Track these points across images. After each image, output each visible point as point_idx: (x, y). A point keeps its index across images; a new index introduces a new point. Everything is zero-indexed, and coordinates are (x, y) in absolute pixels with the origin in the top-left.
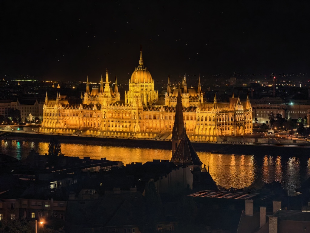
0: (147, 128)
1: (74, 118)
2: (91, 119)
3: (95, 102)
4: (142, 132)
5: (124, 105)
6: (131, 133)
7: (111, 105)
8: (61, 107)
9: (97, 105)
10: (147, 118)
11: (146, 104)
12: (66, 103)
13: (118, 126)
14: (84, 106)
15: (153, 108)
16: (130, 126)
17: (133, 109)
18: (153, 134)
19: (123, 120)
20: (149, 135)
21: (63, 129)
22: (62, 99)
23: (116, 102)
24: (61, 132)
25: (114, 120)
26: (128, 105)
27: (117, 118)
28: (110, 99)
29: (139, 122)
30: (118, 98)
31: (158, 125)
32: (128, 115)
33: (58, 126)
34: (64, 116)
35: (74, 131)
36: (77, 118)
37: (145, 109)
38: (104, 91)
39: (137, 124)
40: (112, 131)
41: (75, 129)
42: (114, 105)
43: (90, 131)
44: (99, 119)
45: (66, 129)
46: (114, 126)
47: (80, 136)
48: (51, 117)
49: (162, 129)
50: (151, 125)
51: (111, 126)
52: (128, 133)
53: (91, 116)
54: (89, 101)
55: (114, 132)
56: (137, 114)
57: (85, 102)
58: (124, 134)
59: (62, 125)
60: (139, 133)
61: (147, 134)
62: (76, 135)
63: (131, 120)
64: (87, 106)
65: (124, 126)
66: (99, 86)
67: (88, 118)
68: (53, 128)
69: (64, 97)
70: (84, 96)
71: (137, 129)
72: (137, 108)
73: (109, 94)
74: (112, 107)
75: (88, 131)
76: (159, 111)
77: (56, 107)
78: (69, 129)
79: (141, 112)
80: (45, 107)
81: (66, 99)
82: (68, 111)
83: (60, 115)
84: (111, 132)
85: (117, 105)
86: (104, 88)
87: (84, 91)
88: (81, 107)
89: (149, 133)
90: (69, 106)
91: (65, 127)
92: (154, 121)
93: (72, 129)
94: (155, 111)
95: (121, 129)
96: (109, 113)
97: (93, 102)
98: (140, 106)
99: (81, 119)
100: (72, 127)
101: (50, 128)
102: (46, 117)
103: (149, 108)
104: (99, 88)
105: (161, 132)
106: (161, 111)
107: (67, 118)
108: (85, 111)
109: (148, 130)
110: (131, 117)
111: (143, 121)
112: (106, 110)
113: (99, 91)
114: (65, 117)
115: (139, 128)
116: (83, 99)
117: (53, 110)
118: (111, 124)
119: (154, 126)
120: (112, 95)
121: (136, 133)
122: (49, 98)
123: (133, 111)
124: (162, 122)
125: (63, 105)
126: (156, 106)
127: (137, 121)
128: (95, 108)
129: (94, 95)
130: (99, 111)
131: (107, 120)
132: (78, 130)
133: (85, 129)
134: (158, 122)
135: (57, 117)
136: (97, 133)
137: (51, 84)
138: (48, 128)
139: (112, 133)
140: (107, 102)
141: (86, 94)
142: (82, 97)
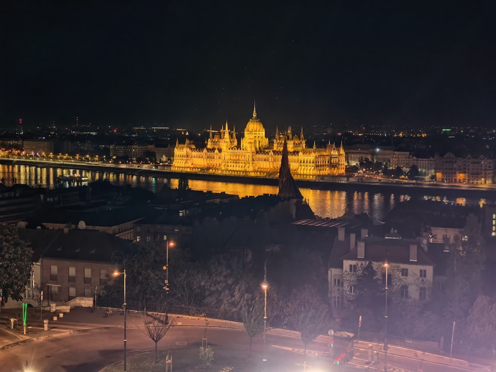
0: (259, 168)
1: (200, 159)
2: (213, 160)
3: (217, 147)
4: (254, 171)
5: (240, 149)
6: (246, 172)
7: (229, 149)
8: (188, 150)
9: (218, 149)
10: (259, 160)
11: (258, 149)
12: (193, 147)
13: (235, 166)
14: (208, 149)
15: (264, 152)
16: (245, 166)
17: (247, 153)
18: (264, 173)
19: (239, 161)
20: (260, 174)
21: (190, 168)
22: (190, 144)
23: (234, 147)
24: (188, 170)
25: (232, 161)
26: (243, 149)
27: (234, 160)
28: (229, 144)
29: (253, 163)
30: (236, 144)
31: (268, 166)
32: (243, 158)
33: (187, 165)
34: (192, 157)
35: (199, 169)
36: (202, 159)
37: (257, 152)
38: (224, 138)
39: (251, 165)
40: (231, 170)
41: (200, 168)
42: (232, 149)
43: (212, 170)
44: (219, 160)
45: (193, 168)
46: (232, 166)
47: (204, 174)
48: (181, 158)
49: (270, 169)
50: (262, 166)
51: (229, 166)
52: (243, 172)
53: (213, 158)
54: (212, 146)
55: (232, 171)
56: (251, 157)
57: (209, 146)
58: (240, 173)
59: (189, 165)
60: (252, 172)
61: (258, 173)
62: (201, 173)
63: (246, 162)
64: (210, 150)
65: (240, 166)
66: (220, 134)
67: (211, 160)
68: (182, 168)
69: (192, 142)
70: (207, 141)
71: (251, 169)
72: (251, 152)
73: (228, 140)
74: (231, 150)
75: (211, 170)
76: (268, 154)
77: (185, 150)
78: (195, 168)
79: (254, 155)
80: (176, 149)
81: (193, 144)
82: (195, 153)
83: (188, 157)
84: (229, 171)
85: (235, 149)
86: (224, 135)
87: (208, 137)
88: (205, 151)
89: (260, 172)
90: (195, 150)
91: (192, 166)
92: (265, 162)
93: (198, 168)
94: (265, 154)
95: (238, 169)
96: (228, 155)
97: (215, 146)
98: (253, 150)
99: (205, 159)
100: (198, 166)
101: (180, 167)
102: (176, 158)
103: (261, 152)
104: (221, 135)
105: (270, 171)
106: (270, 154)
107: (194, 159)
108: (208, 154)
109: (259, 170)
110: (246, 159)
111: (256, 162)
112: (225, 153)
113: (220, 138)
114: (192, 159)
115: (252, 168)
116: (207, 144)
117: (183, 153)
118: (229, 164)
119: (265, 167)
120: (230, 141)
121: (250, 172)
122: (180, 143)
123: (248, 154)
124: (271, 163)
125: (191, 149)
126: (266, 151)
127: (251, 162)
128: (216, 151)
129: (216, 140)
130: (220, 154)
131: (226, 161)
132: (202, 169)
133: (208, 169)
134: (268, 163)
135: (185, 158)
136: (218, 171)
137: (181, 131)
138: (178, 167)
139: (231, 172)
140: (227, 146)
141: (209, 140)
142: (206, 142)
